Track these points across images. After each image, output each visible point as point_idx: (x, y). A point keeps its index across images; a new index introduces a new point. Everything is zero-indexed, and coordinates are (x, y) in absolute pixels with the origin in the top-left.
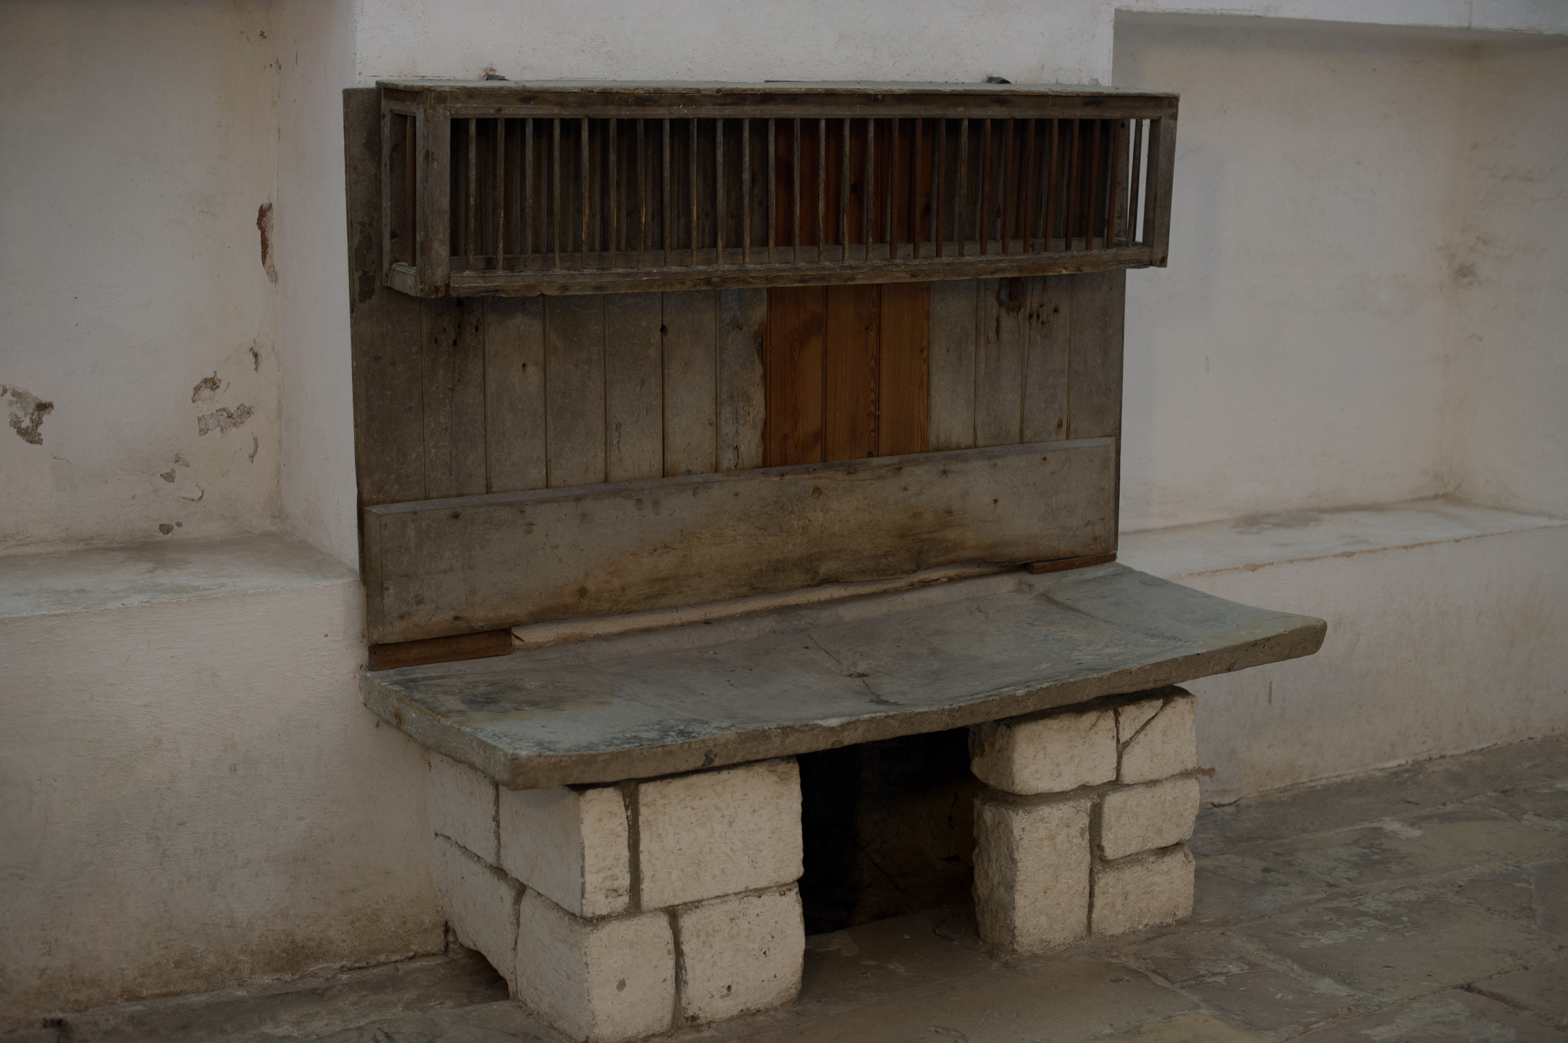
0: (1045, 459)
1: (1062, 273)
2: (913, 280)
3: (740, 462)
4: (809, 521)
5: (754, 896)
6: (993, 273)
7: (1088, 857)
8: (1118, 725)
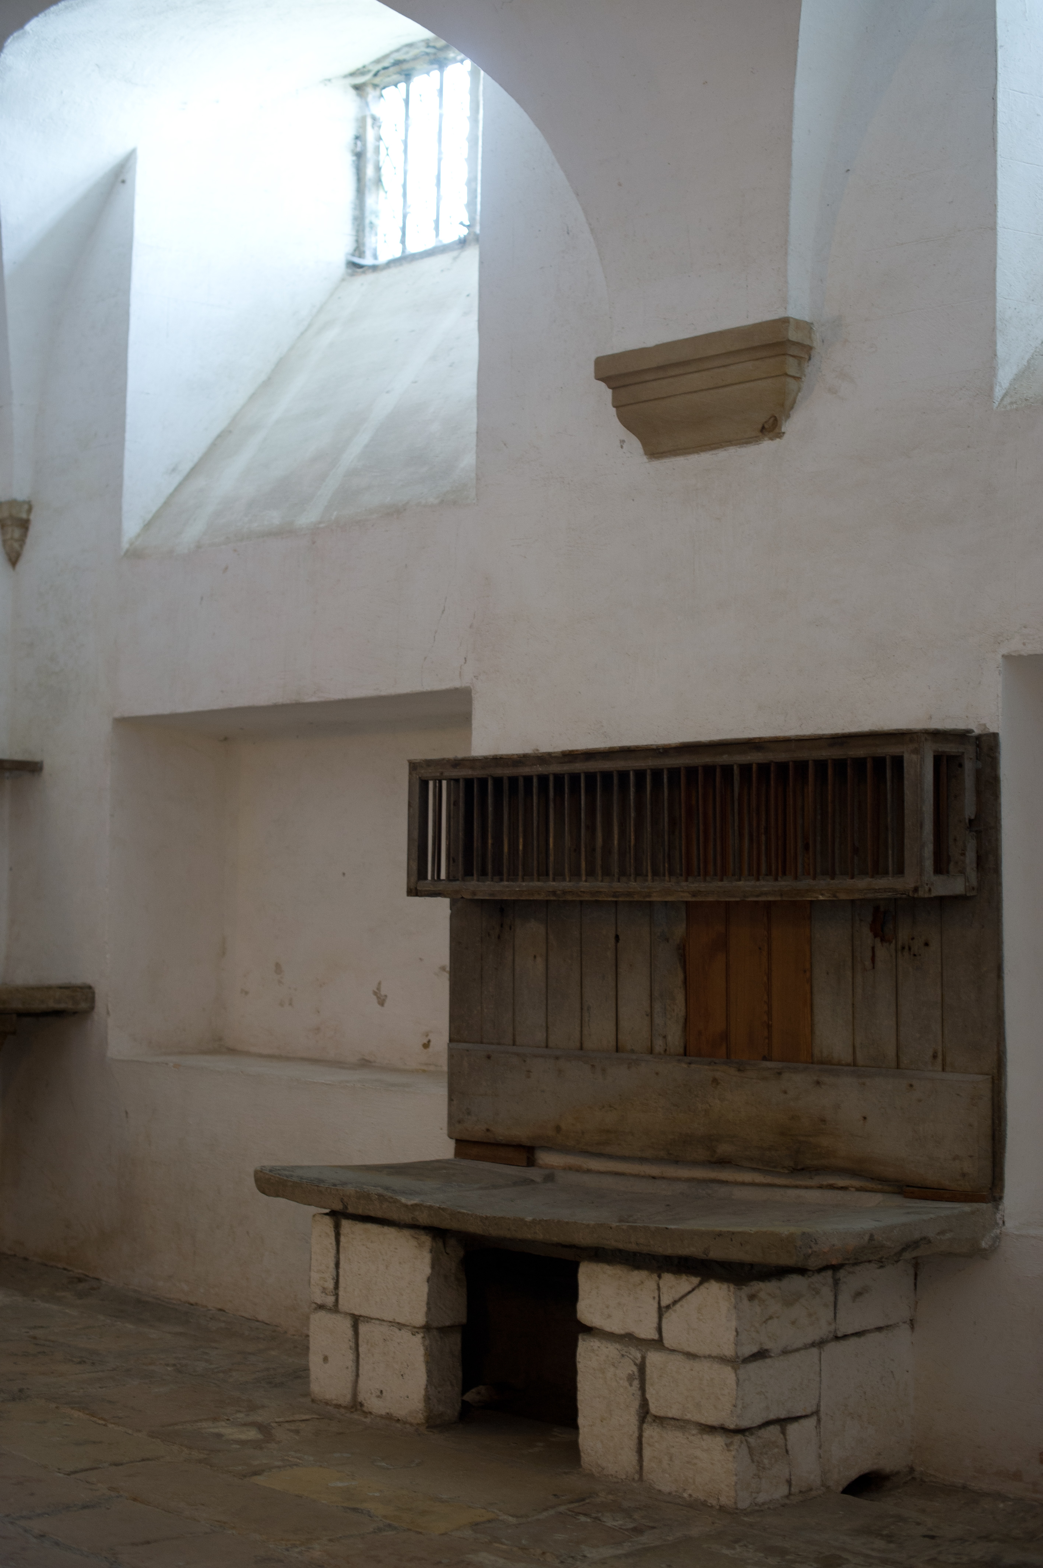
1: (819, 899)
2: (694, 899)
3: (668, 1050)
4: (710, 1106)
5: (396, 1327)
6: (758, 896)
7: (636, 1404)
8: (659, 1288)
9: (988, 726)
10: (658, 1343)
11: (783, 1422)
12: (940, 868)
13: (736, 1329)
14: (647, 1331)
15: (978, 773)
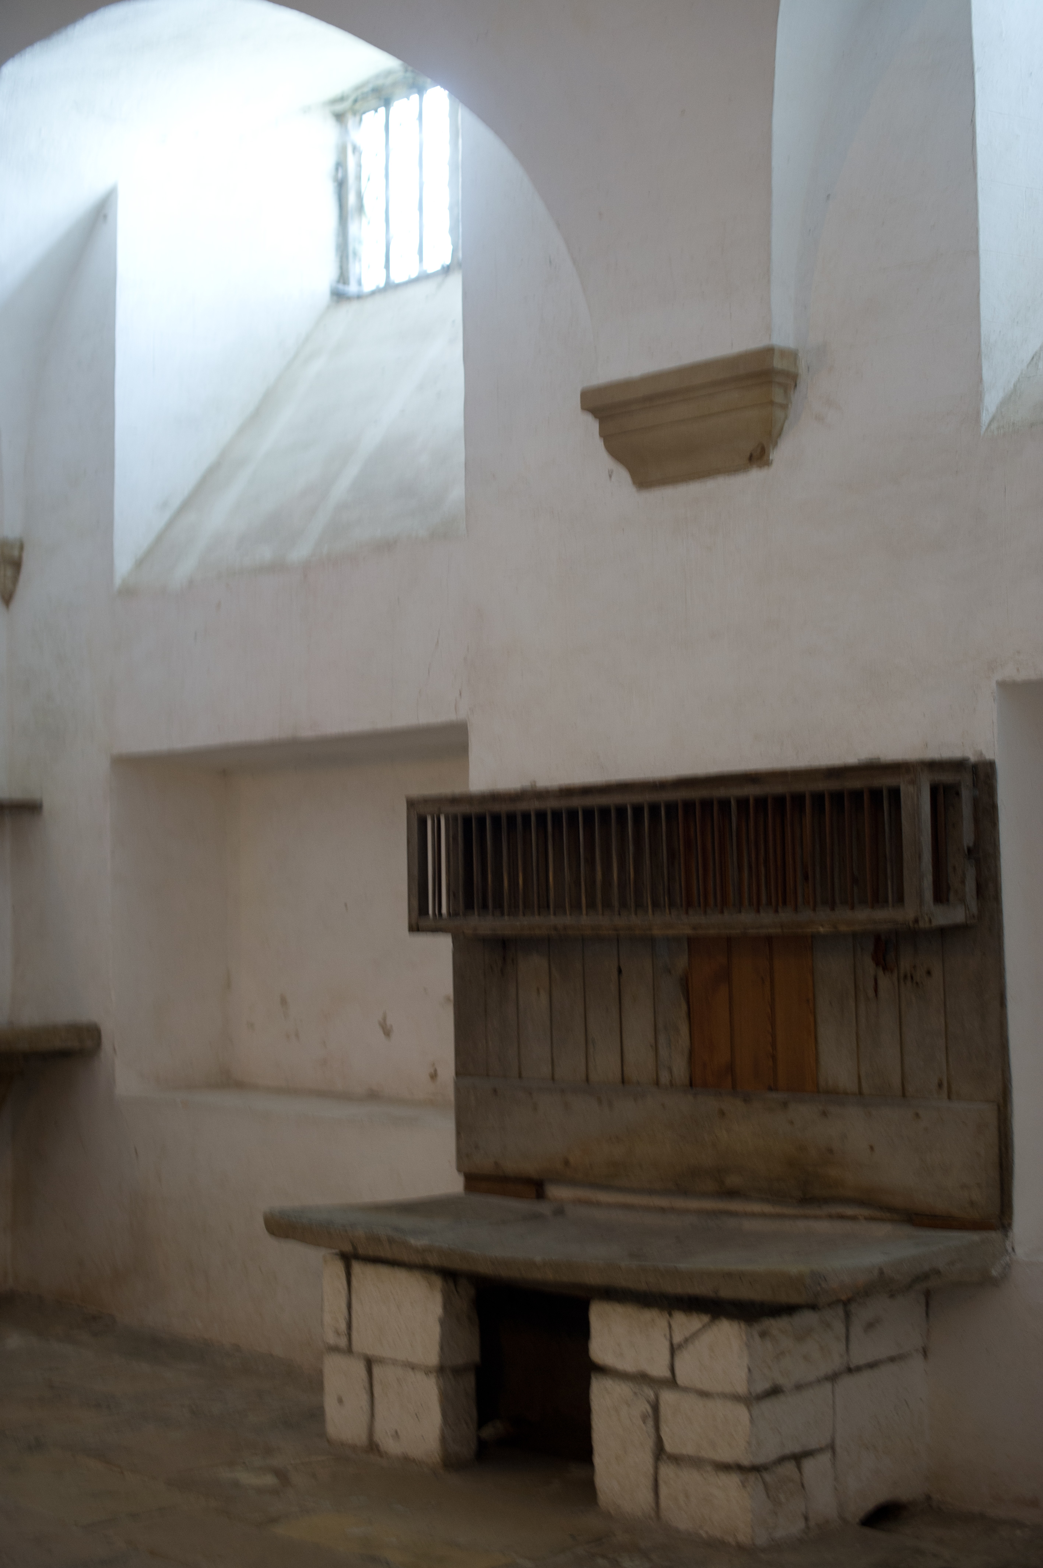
0: (917, 1115)
1: (820, 931)
2: (695, 933)
3: (674, 1082)
4: (717, 1137)
5: (410, 1368)
6: (758, 929)
7: (650, 1443)
8: (670, 1326)
9: (984, 752)
10: (672, 1382)
11: (798, 1458)
12: (941, 895)
13: (748, 1366)
14: (660, 1370)
15: (976, 802)
